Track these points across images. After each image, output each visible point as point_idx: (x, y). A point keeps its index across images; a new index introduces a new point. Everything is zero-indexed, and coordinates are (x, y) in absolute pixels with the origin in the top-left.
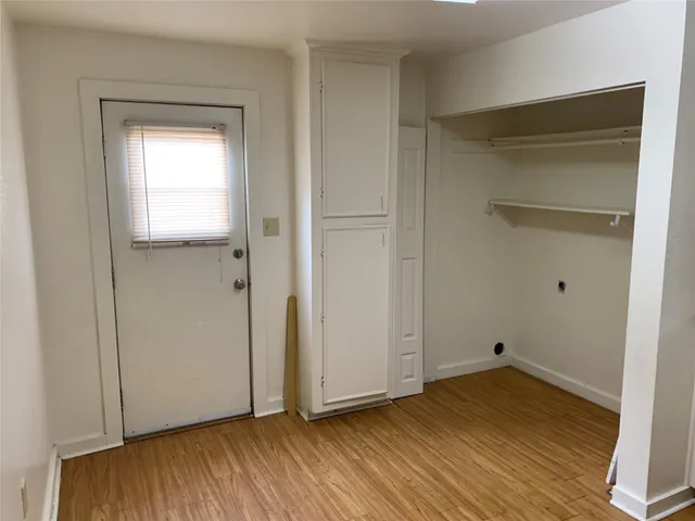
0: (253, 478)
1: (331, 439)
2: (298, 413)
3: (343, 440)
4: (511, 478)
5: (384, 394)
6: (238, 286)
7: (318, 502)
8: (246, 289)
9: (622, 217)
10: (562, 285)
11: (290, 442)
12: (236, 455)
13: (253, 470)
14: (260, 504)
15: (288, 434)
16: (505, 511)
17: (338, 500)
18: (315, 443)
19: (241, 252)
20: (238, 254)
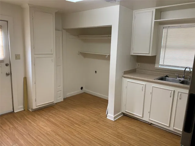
0: (17, 128)
1: (39, 115)
2: (28, 110)
3: (43, 115)
4: (86, 117)
5: (53, 102)
6: (7, 75)
7: (37, 130)
8: (10, 75)
9: (108, 55)
10: (96, 72)
11: (27, 117)
12: (10, 123)
13: (16, 126)
14: (20, 134)
15: (26, 115)
16: (85, 123)
17: (43, 128)
18: (34, 116)
19: (8, 65)
20: (7, 65)
